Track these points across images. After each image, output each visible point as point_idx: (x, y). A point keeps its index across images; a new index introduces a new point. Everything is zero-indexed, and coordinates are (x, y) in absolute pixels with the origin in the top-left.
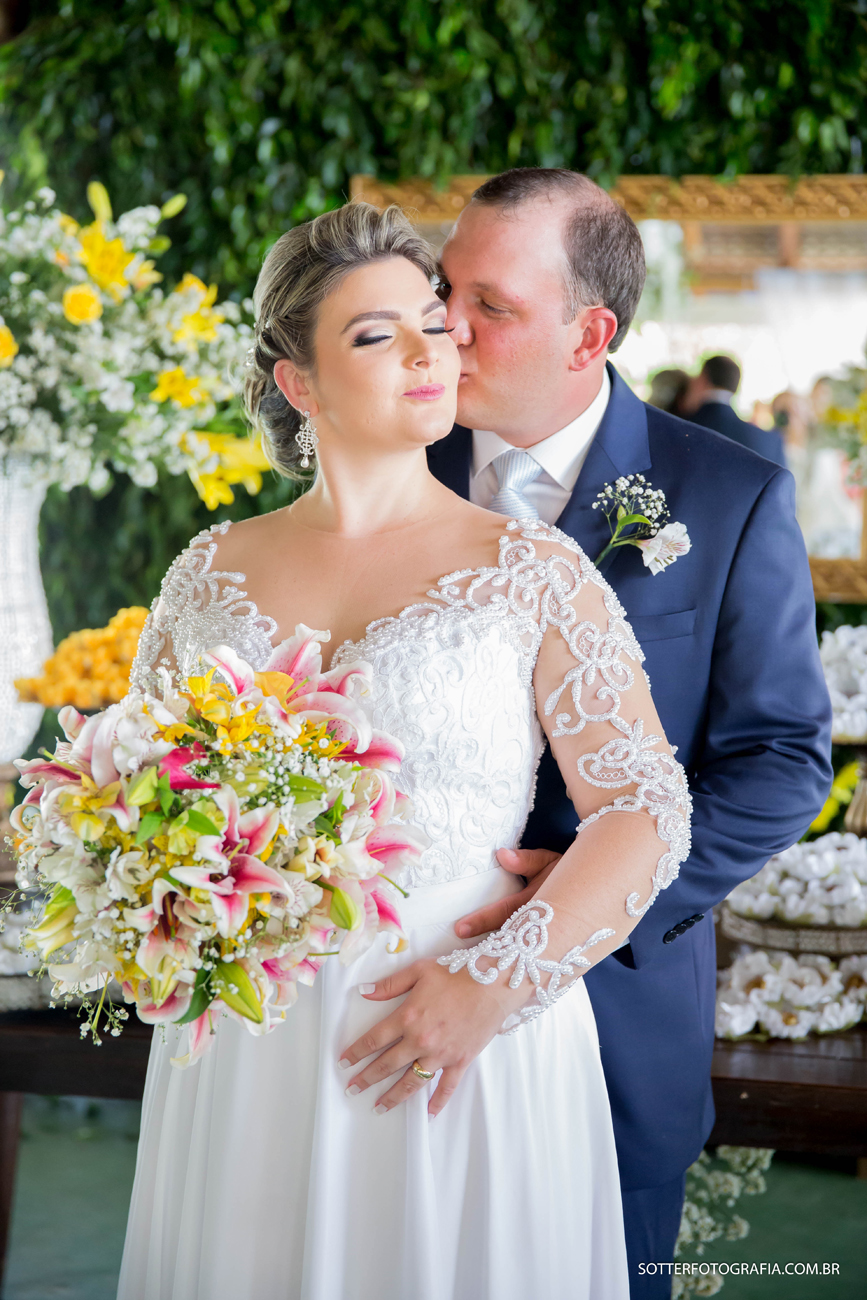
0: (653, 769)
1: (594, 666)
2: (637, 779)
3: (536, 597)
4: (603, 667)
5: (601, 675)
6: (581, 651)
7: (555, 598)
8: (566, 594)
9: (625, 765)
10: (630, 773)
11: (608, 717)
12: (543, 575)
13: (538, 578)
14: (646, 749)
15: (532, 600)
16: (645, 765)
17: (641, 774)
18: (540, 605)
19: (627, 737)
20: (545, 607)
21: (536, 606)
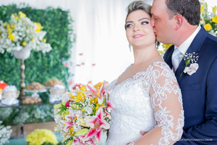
0: (165, 118)
1: (157, 94)
2: (161, 120)
3: (149, 78)
4: (159, 94)
5: (158, 95)
6: (155, 90)
7: (153, 78)
8: (155, 77)
9: (160, 116)
10: (160, 118)
11: (158, 105)
12: (152, 73)
13: (151, 74)
14: (165, 113)
15: (148, 78)
16: (164, 117)
17: (162, 119)
18: (150, 80)
19: (161, 110)
20: (151, 80)
21: (149, 80)
